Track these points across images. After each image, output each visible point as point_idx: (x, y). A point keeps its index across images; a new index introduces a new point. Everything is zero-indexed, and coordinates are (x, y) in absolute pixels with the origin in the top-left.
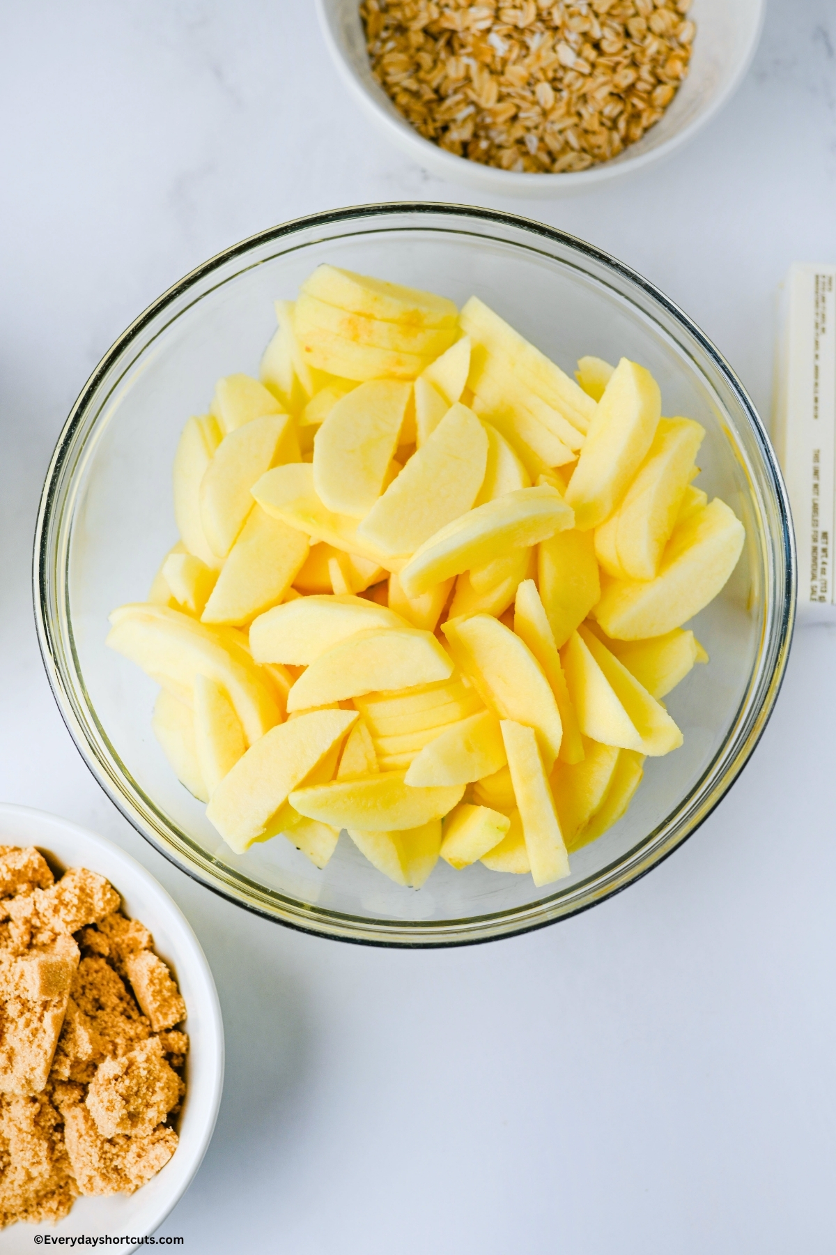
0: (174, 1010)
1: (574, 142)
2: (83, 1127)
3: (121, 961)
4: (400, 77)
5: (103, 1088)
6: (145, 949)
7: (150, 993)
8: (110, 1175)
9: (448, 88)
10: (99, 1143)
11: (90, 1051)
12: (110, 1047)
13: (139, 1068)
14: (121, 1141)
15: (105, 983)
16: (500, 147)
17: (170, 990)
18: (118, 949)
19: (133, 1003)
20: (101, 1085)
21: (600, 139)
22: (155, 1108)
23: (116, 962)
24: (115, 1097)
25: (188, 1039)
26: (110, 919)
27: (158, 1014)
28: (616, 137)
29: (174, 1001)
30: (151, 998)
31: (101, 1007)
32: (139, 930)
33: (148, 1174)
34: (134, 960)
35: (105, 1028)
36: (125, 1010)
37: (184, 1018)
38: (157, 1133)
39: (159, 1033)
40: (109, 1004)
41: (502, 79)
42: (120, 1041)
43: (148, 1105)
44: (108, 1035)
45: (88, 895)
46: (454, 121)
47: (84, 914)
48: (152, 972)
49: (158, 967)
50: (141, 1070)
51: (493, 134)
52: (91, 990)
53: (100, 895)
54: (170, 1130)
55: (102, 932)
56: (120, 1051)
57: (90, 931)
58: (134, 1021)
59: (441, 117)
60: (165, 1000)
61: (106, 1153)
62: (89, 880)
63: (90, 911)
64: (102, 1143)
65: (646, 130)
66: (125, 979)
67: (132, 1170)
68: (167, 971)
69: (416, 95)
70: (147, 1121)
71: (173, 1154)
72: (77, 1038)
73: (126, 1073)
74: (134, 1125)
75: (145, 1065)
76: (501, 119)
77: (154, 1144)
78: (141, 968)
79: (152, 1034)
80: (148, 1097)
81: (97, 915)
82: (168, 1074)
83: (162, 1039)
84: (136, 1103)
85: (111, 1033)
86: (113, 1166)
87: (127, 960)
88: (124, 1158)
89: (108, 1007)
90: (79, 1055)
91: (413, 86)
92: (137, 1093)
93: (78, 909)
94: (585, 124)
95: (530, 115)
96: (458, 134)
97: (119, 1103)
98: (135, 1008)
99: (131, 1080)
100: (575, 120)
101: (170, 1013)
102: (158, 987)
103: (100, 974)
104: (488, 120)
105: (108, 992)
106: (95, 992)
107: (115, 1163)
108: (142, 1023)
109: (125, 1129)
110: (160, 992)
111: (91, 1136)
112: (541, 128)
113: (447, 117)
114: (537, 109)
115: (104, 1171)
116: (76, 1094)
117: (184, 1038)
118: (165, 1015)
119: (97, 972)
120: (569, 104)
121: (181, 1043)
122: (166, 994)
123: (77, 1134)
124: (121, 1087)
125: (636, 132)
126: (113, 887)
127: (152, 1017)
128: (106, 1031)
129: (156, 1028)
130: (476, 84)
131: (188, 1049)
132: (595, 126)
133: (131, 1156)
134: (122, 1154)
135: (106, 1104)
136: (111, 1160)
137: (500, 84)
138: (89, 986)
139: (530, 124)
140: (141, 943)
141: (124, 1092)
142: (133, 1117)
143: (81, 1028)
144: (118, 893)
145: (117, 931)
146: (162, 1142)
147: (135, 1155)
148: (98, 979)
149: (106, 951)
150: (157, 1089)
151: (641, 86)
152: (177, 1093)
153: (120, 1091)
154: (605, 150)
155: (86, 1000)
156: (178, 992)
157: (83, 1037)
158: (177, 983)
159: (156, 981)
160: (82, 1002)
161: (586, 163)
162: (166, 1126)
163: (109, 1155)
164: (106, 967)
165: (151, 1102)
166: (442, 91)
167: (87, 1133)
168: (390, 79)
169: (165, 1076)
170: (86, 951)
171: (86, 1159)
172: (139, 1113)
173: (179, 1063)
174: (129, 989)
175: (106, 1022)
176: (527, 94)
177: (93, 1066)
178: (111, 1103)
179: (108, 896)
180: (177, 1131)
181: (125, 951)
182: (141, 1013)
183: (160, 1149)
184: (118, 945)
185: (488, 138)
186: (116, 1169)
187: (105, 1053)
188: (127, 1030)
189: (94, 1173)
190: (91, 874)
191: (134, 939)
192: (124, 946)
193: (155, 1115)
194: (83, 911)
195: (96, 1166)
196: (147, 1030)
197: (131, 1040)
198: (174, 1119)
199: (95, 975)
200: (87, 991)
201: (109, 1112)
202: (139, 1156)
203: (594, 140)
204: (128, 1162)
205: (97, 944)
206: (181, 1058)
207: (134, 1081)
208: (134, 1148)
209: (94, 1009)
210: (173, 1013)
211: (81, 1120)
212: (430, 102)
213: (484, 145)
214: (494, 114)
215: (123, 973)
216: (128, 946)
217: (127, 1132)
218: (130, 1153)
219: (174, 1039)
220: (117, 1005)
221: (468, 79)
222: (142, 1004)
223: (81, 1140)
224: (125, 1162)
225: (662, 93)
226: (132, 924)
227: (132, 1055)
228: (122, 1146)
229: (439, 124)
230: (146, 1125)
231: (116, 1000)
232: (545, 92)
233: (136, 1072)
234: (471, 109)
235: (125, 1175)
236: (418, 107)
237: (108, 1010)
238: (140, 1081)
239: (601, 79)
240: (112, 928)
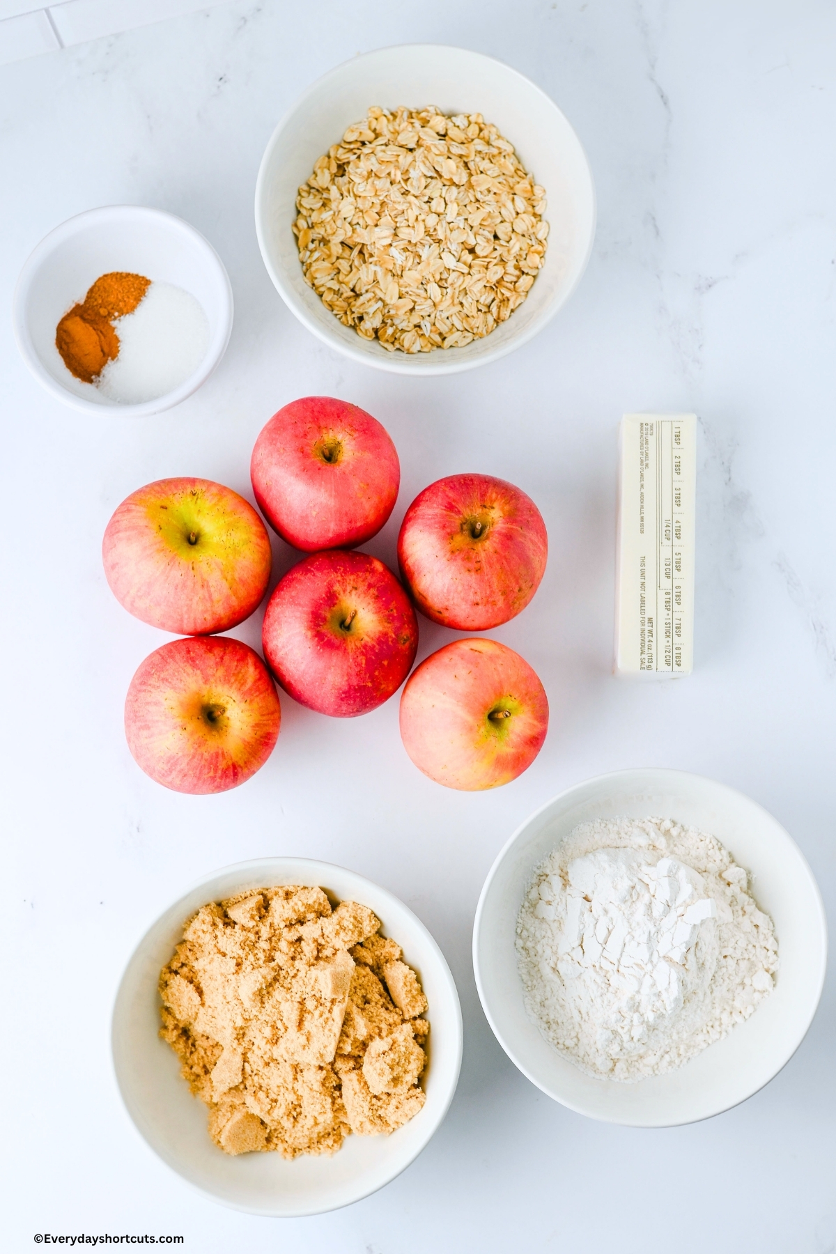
0: (419, 1004)
1: (458, 325)
2: (357, 1087)
3: (379, 968)
4: (324, 279)
5: (374, 1060)
6: (397, 960)
7: (404, 992)
8: (376, 1121)
9: (361, 288)
10: (369, 1098)
11: (365, 1034)
12: (377, 1031)
13: (399, 1046)
14: (384, 1097)
15: (370, 984)
16: (403, 331)
17: (417, 990)
18: (377, 960)
19: (389, 998)
20: (373, 1058)
21: (478, 321)
22: (410, 1074)
23: (377, 969)
24: (385, 1067)
25: (429, 1024)
26: (372, 938)
27: (409, 1007)
28: (490, 319)
29: (419, 998)
30: (405, 996)
31: (367, 1002)
32: (393, 946)
33: (404, 1120)
34: (391, 968)
35: (372, 1017)
36: (384, 1004)
37: (426, 1009)
38: (411, 1091)
39: (409, 1021)
40: (373, 999)
41: (401, 281)
42: (383, 1026)
43: (405, 1072)
44: (375, 1022)
45: (358, 921)
46: (367, 313)
47: (356, 935)
48: (406, 977)
49: (410, 974)
50: (401, 1047)
51: (396, 322)
52: (360, 989)
53: (368, 922)
54: (419, 1090)
55: (367, 948)
56: (384, 1034)
57: (359, 947)
58: (391, 1011)
59: (357, 311)
60: (413, 997)
61: (373, 1105)
62: (359, 911)
63: (360, 933)
64: (371, 1098)
65: (512, 311)
66: (383, 982)
67: (392, 1118)
68: (415, 976)
69: (338, 293)
70: (404, 1083)
71: (422, 1106)
72: (355, 1024)
73: (391, 1049)
74: (395, 1086)
75: (403, 1044)
76: (401, 312)
77: (408, 1099)
78: (397, 975)
79: (403, 1021)
80: (406, 1066)
81: (365, 936)
82: (418, 1050)
83: (412, 1025)
84: (398, 1070)
85: (376, 1020)
86: (378, 1115)
87: (384, 967)
88: (386, 1109)
89: (373, 1001)
90: (357, 1036)
91: (336, 287)
92: (398, 1063)
93: (353, 932)
94: (465, 311)
95: (424, 307)
96: (370, 324)
97: (387, 1070)
98: (390, 1002)
99: (394, 1054)
100: (459, 308)
101: (417, 1006)
102: (409, 988)
103: (367, 978)
104: (392, 312)
105: (372, 991)
106: (363, 991)
107: (379, 1112)
108: (397, 1013)
109: (389, 1088)
110: (411, 991)
111: (363, 1093)
112: (433, 316)
113: (361, 311)
114: (429, 302)
115: (372, 1118)
116: (351, 1064)
117: (427, 1024)
118: (414, 1010)
119: (364, 977)
120: (453, 298)
121: (425, 1028)
122: (415, 992)
123: (353, 1092)
124: (388, 1060)
125: (505, 313)
126: (375, 916)
127: (404, 1009)
128: (373, 1019)
129: (407, 1017)
130: (382, 285)
131: (429, 1032)
132: (474, 312)
133: (391, 1108)
134: (385, 1106)
135: (379, 1071)
136: (377, 1110)
137: (400, 286)
138: (359, 987)
139: (425, 314)
140: (394, 955)
141: (390, 1063)
142: (396, 1080)
143: (359, 1017)
144: (379, 919)
145: (377, 947)
146: (414, 1098)
147: (394, 1107)
148: (365, 982)
149: (370, 961)
150: (411, 1060)
151: (507, 278)
152: (423, 1063)
153: (387, 1062)
154: (482, 330)
155: (357, 996)
156: (421, 991)
157: (360, 1023)
158: (421, 984)
159: (408, 984)
160: (355, 999)
161: (469, 340)
162: (416, 1086)
163: (375, 1107)
164: (370, 973)
165: (408, 1070)
166: (357, 289)
167: (361, 1091)
168: (317, 282)
169: (416, 1051)
170: (359, 962)
171: (360, 1110)
172: (399, 1078)
173: (423, 1041)
174: (386, 989)
175: (372, 1013)
176: (422, 292)
177: (364, 1045)
178: (382, 1070)
179: (373, 922)
180: (424, 1091)
181: (382, 962)
182: (395, 1006)
183: (413, 1102)
184: (378, 957)
185: (392, 325)
186: (380, 1117)
187: (373, 1035)
188: (387, 1018)
189: (365, 1119)
190: (359, 906)
191: (390, 953)
192: (382, 957)
193: (411, 1078)
194: (356, 933)
195: (367, 1115)
196: (400, 1018)
197: (390, 1025)
198: (421, 1083)
199: (363, 979)
200: (358, 990)
201: (381, 1077)
202: (397, 1108)
203: (473, 322)
204: (389, 1112)
205: (363, 956)
206: (423, 1038)
207: (397, 1055)
208: (394, 1102)
209: (363, 1003)
210: (419, 1006)
211: (355, 1083)
212: (349, 298)
213: (390, 331)
214: (397, 308)
215: (381, 977)
216: (385, 957)
217: (389, 1092)
218: (391, 1105)
219: (420, 1025)
220: (379, 1000)
221: (376, 281)
222: (396, 1000)
223: (356, 1096)
224: (387, 1112)
225: (525, 281)
226: (388, 941)
227: (394, 1036)
228: (384, 1101)
229: (355, 315)
230: (404, 1086)
231: (378, 997)
232: (434, 289)
233: (397, 1048)
234: (380, 304)
235: (386, 1121)
236: (340, 303)
237: (373, 1004)
238: (400, 1055)
239: (477, 277)
240: (373, 945)
